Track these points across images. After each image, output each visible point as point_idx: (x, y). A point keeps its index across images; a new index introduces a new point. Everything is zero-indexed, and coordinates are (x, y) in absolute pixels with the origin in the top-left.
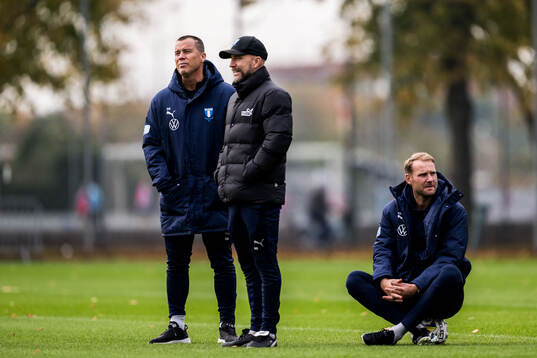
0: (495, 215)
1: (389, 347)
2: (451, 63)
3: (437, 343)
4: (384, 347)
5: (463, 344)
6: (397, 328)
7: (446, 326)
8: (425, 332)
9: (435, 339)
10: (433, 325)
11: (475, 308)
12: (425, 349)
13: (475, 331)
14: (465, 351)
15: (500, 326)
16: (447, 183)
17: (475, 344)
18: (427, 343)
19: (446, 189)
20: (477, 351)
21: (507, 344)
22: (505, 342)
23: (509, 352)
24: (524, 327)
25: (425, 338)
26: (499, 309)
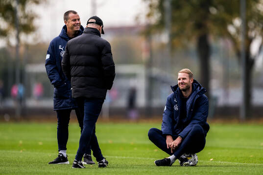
0: (221, 102)
1: (168, 167)
2: (200, 26)
3: (192, 165)
4: (166, 167)
5: (206, 166)
6: (172, 157)
7: (196, 157)
8: (186, 160)
9: (191, 163)
10: (190, 156)
11: (212, 148)
12: (186, 168)
13: (212, 159)
14: (206, 170)
15: (224, 157)
16: (199, 85)
17: (211, 166)
18: (188, 165)
19: (199, 88)
20: (212, 170)
21: (227, 166)
22: (226, 165)
23: (228, 170)
24: (236, 158)
25: (187, 163)
26: (223, 148)
